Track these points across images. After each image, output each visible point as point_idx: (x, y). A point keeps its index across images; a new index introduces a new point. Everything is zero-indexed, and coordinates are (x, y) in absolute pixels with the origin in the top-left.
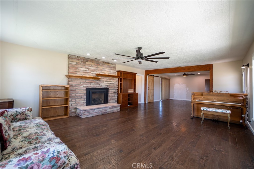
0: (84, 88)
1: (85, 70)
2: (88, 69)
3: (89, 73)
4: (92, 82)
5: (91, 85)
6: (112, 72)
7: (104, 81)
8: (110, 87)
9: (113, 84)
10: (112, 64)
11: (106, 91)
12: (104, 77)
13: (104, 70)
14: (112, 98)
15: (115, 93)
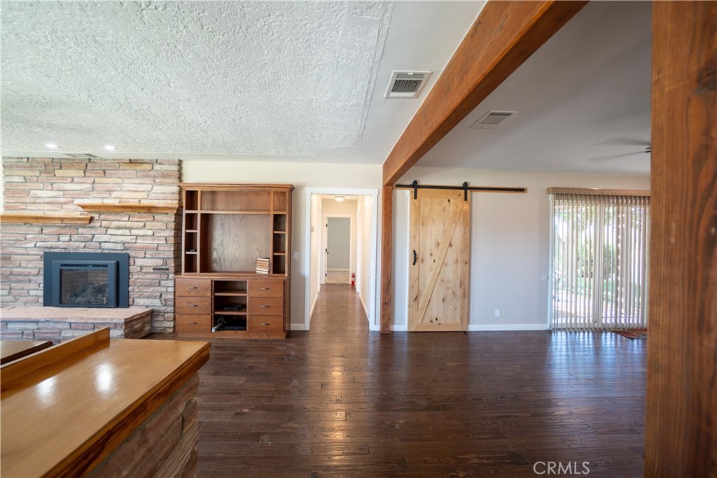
0: (36, 252)
1: (53, 197)
2: (61, 193)
3: (65, 203)
4: (64, 231)
5: (59, 240)
6: (159, 192)
7: (107, 228)
8: (135, 249)
9: (150, 236)
10: (160, 164)
11: (118, 263)
12: (110, 213)
13: (124, 188)
14: (145, 290)
15: (165, 273)
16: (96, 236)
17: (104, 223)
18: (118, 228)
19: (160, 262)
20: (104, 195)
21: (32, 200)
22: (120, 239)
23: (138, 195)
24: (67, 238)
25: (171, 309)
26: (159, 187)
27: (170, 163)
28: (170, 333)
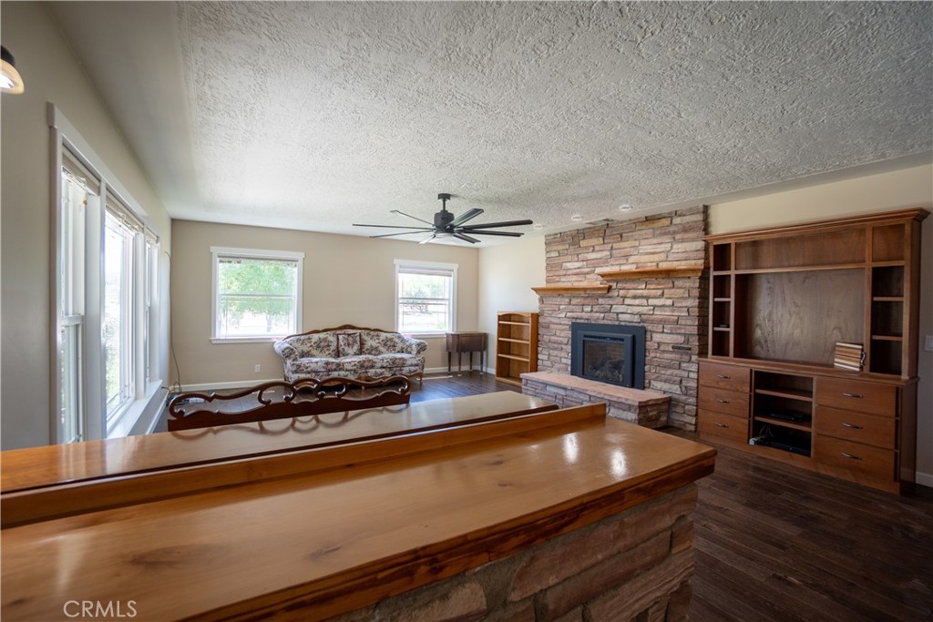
0: (566, 322)
1: (579, 268)
2: (585, 263)
3: (588, 273)
4: (587, 302)
5: (583, 311)
6: (680, 250)
7: (624, 297)
8: (652, 322)
9: (669, 306)
10: (680, 216)
11: (634, 337)
12: (626, 281)
13: (641, 251)
14: (663, 372)
15: (687, 354)
16: (614, 306)
17: (622, 292)
18: (635, 297)
19: (681, 339)
20: (621, 262)
21: (564, 273)
22: (638, 310)
23: (656, 258)
24: (589, 309)
25: (692, 400)
26: (680, 245)
27: (692, 212)
28: (690, 431)
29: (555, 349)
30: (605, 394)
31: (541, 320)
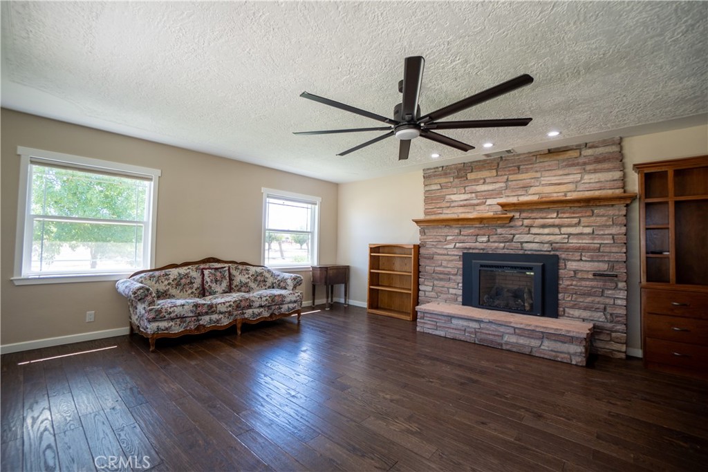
0: (456, 253)
1: (466, 200)
2: (473, 195)
3: (477, 205)
4: (482, 232)
5: (476, 241)
6: (592, 181)
7: (530, 227)
8: (567, 250)
9: (589, 234)
10: (590, 148)
11: (543, 267)
12: (532, 211)
13: (543, 182)
14: (581, 300)
15: (612, 281)
16: (517, 236)
17: (526, 222)
18: (543, 226)
19: (603, 267)
20: (519, 193)
21: (448, 205)
22: (547, 238)
23: (563, 188)
24: (485, 239)
25: (621, 327)
26: (592, 176)
27: (605, 143)
28: (621, 359)
29: (441, 280)
30: (537, 326)
31: (422, 251)
